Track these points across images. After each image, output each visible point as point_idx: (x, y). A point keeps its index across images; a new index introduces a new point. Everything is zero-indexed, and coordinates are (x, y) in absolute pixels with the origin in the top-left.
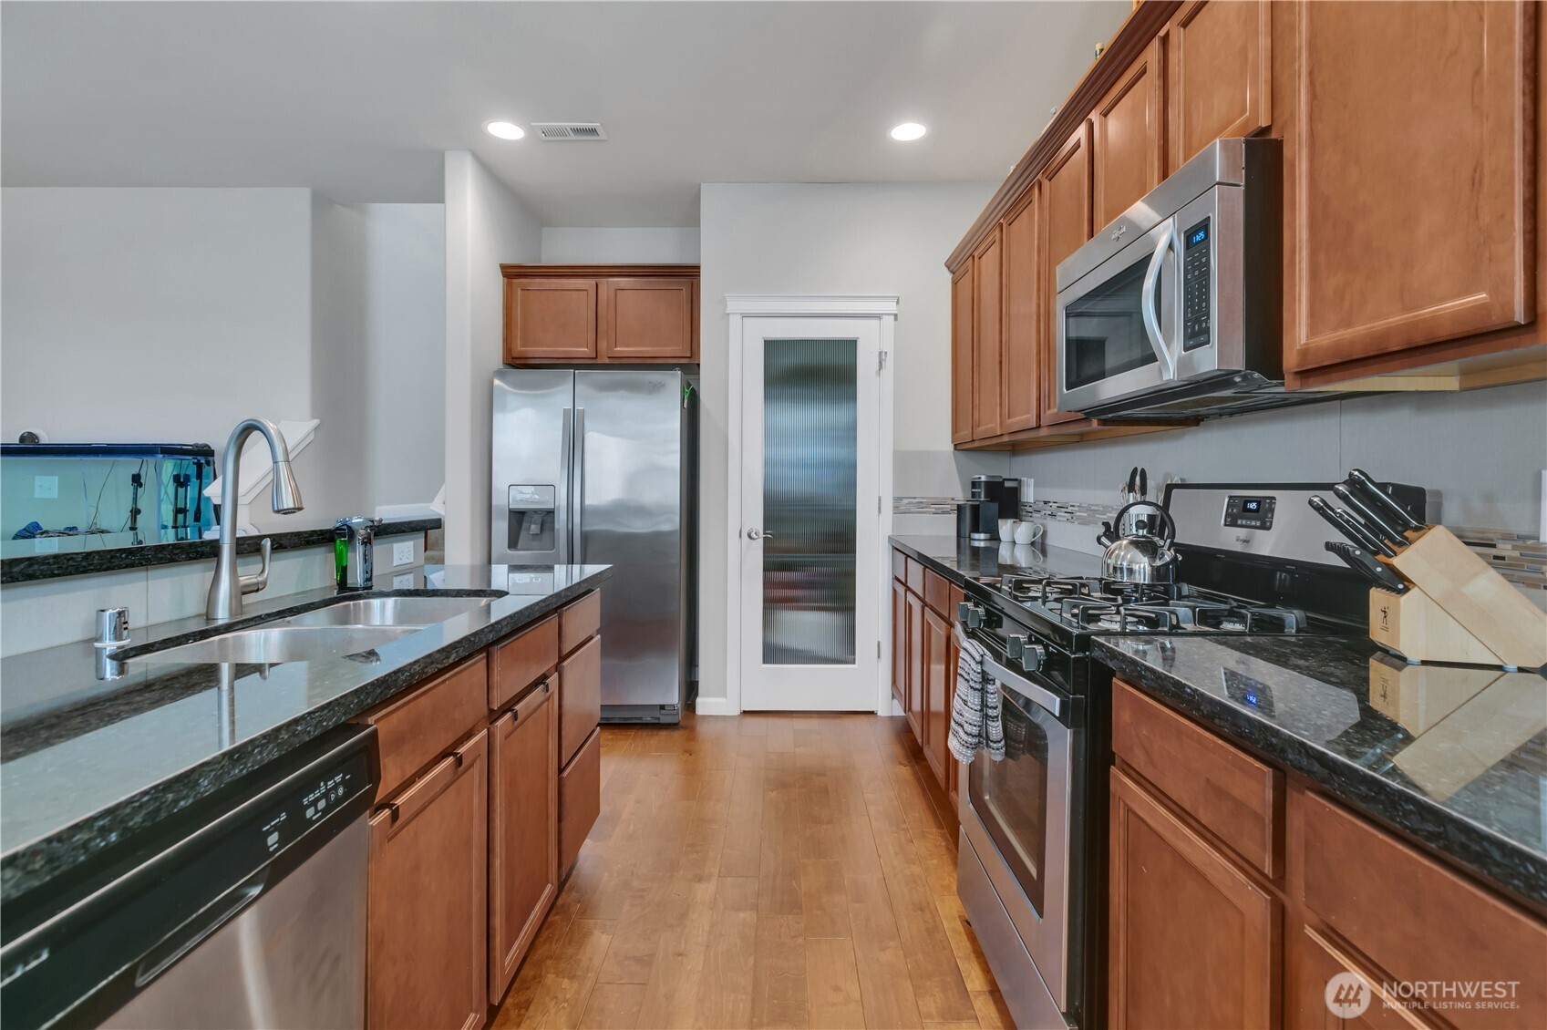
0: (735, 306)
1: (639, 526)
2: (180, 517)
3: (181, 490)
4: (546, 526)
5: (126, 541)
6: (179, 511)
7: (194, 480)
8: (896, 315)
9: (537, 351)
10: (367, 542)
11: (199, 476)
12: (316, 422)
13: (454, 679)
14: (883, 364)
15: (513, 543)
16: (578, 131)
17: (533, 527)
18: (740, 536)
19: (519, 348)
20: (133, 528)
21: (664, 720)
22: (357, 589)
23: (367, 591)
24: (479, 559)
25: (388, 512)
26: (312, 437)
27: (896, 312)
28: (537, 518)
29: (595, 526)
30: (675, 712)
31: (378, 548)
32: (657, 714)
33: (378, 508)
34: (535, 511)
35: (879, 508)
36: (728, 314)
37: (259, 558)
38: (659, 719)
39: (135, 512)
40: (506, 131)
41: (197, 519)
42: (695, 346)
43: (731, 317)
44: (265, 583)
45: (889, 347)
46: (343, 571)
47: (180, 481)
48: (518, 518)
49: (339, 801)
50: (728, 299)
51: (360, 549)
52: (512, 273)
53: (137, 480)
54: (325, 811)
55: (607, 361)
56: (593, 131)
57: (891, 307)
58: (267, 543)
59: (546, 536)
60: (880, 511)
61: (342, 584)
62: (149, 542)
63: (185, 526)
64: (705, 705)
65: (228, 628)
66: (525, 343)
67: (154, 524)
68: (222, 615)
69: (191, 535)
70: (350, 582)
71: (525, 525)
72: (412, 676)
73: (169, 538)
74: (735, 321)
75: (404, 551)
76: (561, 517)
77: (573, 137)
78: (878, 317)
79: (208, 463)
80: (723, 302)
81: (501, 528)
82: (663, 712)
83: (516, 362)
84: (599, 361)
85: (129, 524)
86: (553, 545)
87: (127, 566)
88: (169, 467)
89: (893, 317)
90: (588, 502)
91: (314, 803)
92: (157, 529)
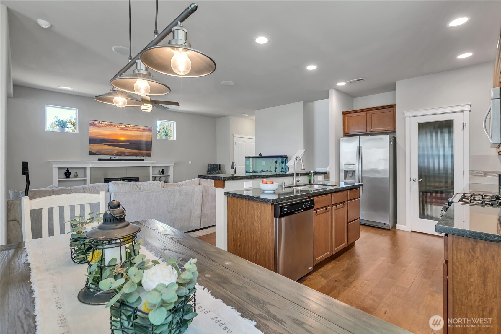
0: (407, 114)
1: (378, 176)
2: (283, 169)
3: (283, 164)
4: (353, 174)
5: (274, 173)
6: (282, 168)
7: (284, 163)
8: (470, 111)
9: (351, 132)
10: (313, 175)
11: (285, 162)
12: (305, 150)
13: (325, 197)
14: (465, 127)
15: (345, 178)
16: (358, 80)
17: (350, 174)
18: (410, 180)
19: (346, 131)
20: (276, 171)
21: (385, 227)
22: (312, 183)
23: (314, 184)
24: (337, 180)
25: (318, 170)
26: (304, 153)
27: (470, 109)
28: (351, 173)
29: (365, 175)
30: (389, 226)
31: (316, 177)
32: (383, 225)
33: (317, 169)
34: (350, 171)
35: (464, 174)
36: (405, 117)
37: (298, 177)
38: (383, 227)
39: (276, 168)
40: (341, 84)
41: (285, 170)
42: (395, 126)
43: (406, 118)
44: (299, 180)
45: (467, 121)
46: (310, 180)
47: (283, 163)
48: (346, 172)
49: (310, 205)
50: (405, 113)
51: (312, 176)
52: (344, 113)
53: (276, 162)
54: (309, 206)
55: (369, 133)
56: (362, 79)
57: (468, 108)
58: (300, 174)
59: (353, 177)
60: (464, 175)
61: (310, 182)
62: (278, 174)
63: (283, 171)
64: (399, 226)
65: (295, 186)
66: (348, 130)
67: (279, 171)
68: (295, 185)
69: (284, 173)
70: (311, 182)
71: (348, 174)
72: (319, 193)
73: (281, 173)
74: (407, 119)
75: (320, 178)
76: (356, 172)
77: (357, 81)
78: (463, 111)
79: (287, 159)
80: (404, 114)
81: (342, 174)
82: (385, 225)
83: (346, 135)
84: (367, 133)
85: (275, 170)
86: (354, 179)
87: (285, 176)
88: (280, 159)
89: (469, 111)
90: (363, 169)
91: (307, 204)
92: (279, 172)
